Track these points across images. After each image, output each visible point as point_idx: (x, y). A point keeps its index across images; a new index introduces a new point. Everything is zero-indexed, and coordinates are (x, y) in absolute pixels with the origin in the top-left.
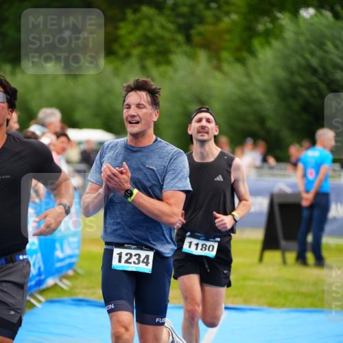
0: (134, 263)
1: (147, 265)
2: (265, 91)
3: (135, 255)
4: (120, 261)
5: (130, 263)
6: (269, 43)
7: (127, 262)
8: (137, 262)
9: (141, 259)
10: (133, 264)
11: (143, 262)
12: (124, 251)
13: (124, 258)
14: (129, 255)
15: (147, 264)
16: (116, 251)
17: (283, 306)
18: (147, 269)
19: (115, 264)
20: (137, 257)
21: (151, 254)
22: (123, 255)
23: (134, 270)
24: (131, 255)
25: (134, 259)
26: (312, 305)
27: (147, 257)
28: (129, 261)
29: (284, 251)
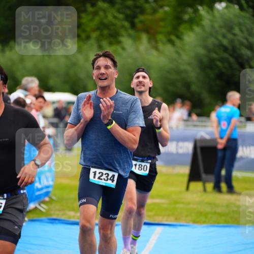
0: (104, 179)
1: (113, 182)
2: (190, 64)
3: (105, 174)
4: (94, 177)
5: (102, 179)
6: (191, 29)
7: (99, 178)
8: (106, 179)
9: (109, 177)
10: (103, 181)
11: (110, 179)
12: (98, 171)
13: (98, 175)
15: (113, 181)
16: (92, 170)
17: (204, 222)
18: (112, 184)
19: (92, 179)
20: (107, 175)
22: (97, 173)
23: (104, 185)
24: (102, 173)
25: (104, 177)
26: (226, 222)
27: (113, 176)
28: (101, 178)
29: (204, 182)
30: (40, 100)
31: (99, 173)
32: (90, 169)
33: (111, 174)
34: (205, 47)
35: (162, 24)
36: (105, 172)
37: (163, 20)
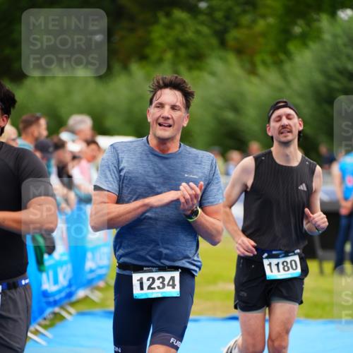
0: (159, 287)
1: (174, 288)
3: (158, 279)
4: (142, 288)
5: (154, 288)
6: (305, 45)
7: (150, 288)
8: (161, 286)
9: (166, 282)
10: (157, 290)
11: (168, 285)
12: (145, 276)
13: (146, 284)
14: (151, 280)
15: (173, 286)
16: (136, 277)
18: (175, 292)
19: (137, 293)
20: (161, 280)
21: (177, 275)
22: (145, 281)
23: (160, 296)
24: (154, 279)
25: (157, 283)
27: (173, 278)
28: (153, 286)
29: (321, 261)
30: (93, 146)
31: (148, 280)
32: (131, 277)
33: (167, 275)
34: (324, 72)
35: (261, 40)
36: (156, 275)
37: (263, 35)
